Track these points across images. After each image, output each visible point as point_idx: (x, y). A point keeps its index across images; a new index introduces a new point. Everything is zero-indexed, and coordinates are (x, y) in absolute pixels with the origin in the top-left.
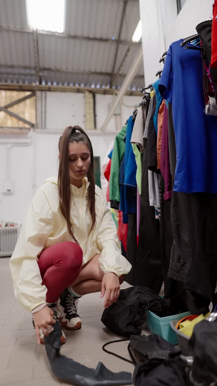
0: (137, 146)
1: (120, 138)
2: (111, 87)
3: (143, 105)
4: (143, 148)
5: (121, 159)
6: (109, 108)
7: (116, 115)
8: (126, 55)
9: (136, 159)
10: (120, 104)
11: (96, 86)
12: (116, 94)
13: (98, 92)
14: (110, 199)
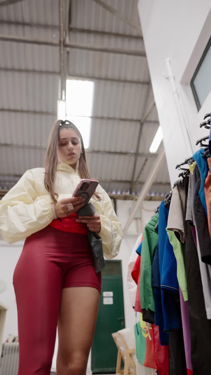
0: (176, 233)
1: (149, 229)
2: (131, 193)
3: (179, 184)
4: (184, 236)
5: (154, 254)
6: (130, 211)
7: (136, 219)
8: (144, 165)
9: (175, 252)
10: (141, 208)
11: (116, 192)
12: (136, 200)
13: (119, 198)
14: (142, 308)
